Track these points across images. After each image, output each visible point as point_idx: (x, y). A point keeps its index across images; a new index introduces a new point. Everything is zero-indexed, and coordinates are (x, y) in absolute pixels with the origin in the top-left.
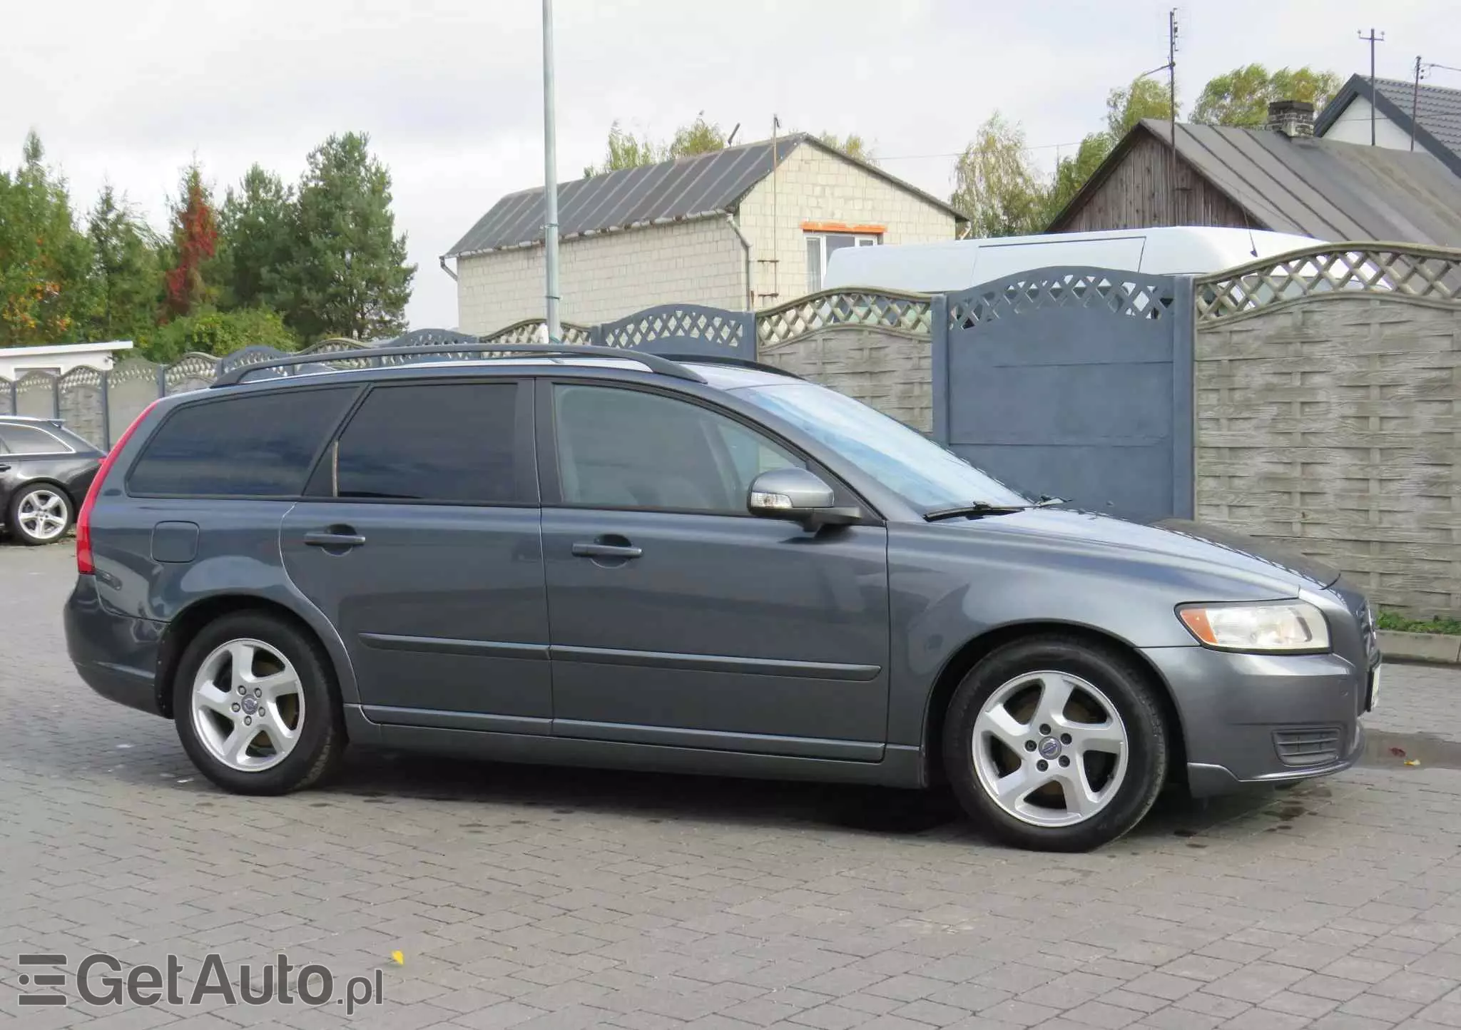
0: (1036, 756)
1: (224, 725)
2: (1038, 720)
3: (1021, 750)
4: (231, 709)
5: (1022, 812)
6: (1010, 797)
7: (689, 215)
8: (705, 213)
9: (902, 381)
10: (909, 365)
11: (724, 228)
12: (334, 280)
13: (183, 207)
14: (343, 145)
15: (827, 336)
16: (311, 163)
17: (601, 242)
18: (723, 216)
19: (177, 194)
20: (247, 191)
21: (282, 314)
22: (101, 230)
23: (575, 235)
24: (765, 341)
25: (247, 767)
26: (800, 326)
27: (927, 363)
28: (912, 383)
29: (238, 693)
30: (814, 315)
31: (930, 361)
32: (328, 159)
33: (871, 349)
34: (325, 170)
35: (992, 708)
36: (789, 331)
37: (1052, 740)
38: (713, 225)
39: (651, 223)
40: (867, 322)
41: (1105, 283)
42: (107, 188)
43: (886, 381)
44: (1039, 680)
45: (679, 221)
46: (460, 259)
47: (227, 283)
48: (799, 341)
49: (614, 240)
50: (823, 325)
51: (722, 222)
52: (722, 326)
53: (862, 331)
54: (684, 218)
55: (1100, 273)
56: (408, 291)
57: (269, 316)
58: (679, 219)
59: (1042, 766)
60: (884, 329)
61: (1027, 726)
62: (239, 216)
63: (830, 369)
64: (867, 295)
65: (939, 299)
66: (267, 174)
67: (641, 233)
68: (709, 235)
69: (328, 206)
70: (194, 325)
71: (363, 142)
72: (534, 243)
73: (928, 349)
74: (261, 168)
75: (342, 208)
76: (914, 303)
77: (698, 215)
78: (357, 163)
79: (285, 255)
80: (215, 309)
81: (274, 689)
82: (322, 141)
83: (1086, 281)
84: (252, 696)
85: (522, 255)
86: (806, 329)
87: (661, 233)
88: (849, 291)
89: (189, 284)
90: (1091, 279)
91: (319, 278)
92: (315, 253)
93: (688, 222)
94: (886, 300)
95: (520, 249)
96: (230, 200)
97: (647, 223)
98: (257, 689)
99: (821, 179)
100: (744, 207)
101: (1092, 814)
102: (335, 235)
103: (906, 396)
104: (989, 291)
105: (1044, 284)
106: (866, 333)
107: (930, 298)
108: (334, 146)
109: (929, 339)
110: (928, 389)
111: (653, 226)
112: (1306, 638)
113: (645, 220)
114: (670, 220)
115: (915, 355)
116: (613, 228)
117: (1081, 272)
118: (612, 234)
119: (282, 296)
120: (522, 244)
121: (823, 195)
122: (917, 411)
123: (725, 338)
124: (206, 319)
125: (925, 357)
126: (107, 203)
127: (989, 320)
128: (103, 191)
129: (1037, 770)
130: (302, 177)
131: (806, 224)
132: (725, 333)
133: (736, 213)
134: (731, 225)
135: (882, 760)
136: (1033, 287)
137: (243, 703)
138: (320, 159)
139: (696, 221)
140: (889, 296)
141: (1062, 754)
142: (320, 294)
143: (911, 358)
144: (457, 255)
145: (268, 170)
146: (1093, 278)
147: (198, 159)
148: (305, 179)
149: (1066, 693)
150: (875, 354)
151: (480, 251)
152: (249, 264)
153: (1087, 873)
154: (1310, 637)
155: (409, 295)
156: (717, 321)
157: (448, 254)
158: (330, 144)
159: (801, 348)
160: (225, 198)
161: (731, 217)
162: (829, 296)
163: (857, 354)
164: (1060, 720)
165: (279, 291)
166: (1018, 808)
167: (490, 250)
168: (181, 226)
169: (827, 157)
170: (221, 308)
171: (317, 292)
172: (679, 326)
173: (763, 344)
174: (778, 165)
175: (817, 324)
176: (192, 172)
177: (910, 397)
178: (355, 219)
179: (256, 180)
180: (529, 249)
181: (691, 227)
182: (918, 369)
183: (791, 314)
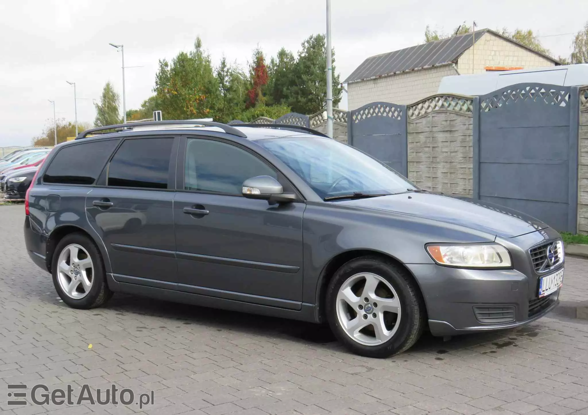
0: (363, 312)
1: (69, 279)
2: (364, 295)
3: (357, 309)
4: (70, 273)
5: (357, 337)
6: (352, 330)
7: (437, 65)
8: (443, 63)
9: (462, 135)
10: (465, 127)
11: (452, 70)
12: (312, 93)
13: (254, 66)
14: (316, 39)
15: (433, 115)
16: (303, 47)
17: (403, 76)
18: (451, 65)
19: (251, 60)
20: (279, 58)
21: (290, 107)
22: (221, 75)
23: (392, 73)
24: (411, 118)
25: (75, 297)
26: (423, 112)
27: (471, 127)
28: (466, 136)
29: (72, 266)
30: (429, 106)
31: (472, 126)
32: (310, 45)
33: (450, 120)
34: (308, 49)
35: (345, 288)
36: (419, 113)
37: (370, 305)
38: (447, 68)
39: (422, 68)
40: (449, 109)
41: (543, 90)
42: (223, 58)
43: (456, 134)
44: (364, 277)
45: (433, 67)
46: (349, 84)
47: (271, 95)
48: (423, 117)
49: (408, 75)
50: (432, 110)
51: (451, 68)
52: (395, 111)
53: (447, 112)
54: (435, 66)
55: (541, 86)
56: (340, 97)
57: (285, 108)
58: (433, 66)
59: (365, 317)
60: (456, 112)
61: (359, 298)
62: (275, 68)
63: (435, 129)
64: (449, 97)
65: (476, 98)
66: (287, 52)
67: (419, 72)
68: (446, 72)
69: (309, 63)
70: (255, 111)
71: (324, 38)
72: (376, 77)
73: (472, 121)
74: (285, 50)
75: (314, 64)
76: (467, 100)
77: (441, 64)
78: (321, 46)
79: (293, 83)
80: (265, 106)
81: (84, 265)
82: (307, 38)
83: (535, 90)
84: (77, 268)
85: (372, 82)
86: (426, 112)
87: (427, 72)
88: (442, 95)
89: (257, 95)
90: (537, 88)
91: (305, 93)
92: (303, 82)
93: (437, 67)
94: (456, 99)
95: (371, 80)
96: (272, 61)
97: (421, 68)
98: (79, 265)
99: (495, 48)
100: (460, 61)
101: (385, 341)
102: (312, 75)
103: (463, 141)
104: (497, 95)
105: (518, 91)
106: (448, 114)
107: (473, 98)
108: (312, 39)
109: (472, 116)
110: (471, 137)
111: (423, 69)
112: (500, 261)
113: (420, 67)
114: (429, 67)
115: (467, 123)
116: (407, 70)
117: (533, 85)
118: (407, 73)
119: (291, 100)
120: (372, 78)
121: (495, 55)
122: (467, 148)
123: (396, 116)
124: (260, 109)
125: (471, 124)
126: (224, 64)
127: (496, 107)
128: (222, 59)
129: (363, 318)
130: (298, 52)
131: (487, 67)
132: (396, 114)
133: (456, 63)
134: (454, 69)
135: (301, 309)
136: (514, 93)
137: (74, 270)
138: (306, 44)
139: (441, 67)
140: (457, 97)
141: (374, 312)
142: (305, 99)
143: (465, 125)
144: (347, 82)
145: (288, 50)
146: (538, 88)
147: (259, 46)
148: (299, 54)
149: (376, 284)
150: (452, 123)
151: (356, 81)
152: (279, 87)
153: (370, 369)
154: (501, 261)
155: (341, 99)
156: (393, 109)
157: (344, 82)
158: (311, 39)
159: (424, 121)
160: (270, 61)
161: (454, 65)
162: (435, 98)
163: (444, 123)
164: (373, 296)
165: (290, 98)
166: (355, 336)
167: (359, 80)
168: (253, 73)
169: (497, 39)
170: (267, 105)
171: (304, 98)
172: (379, 111)
173: (410, 119)
174: (475, 42)
175: (430, 110)
176: (257, 51)
177: (465, 142)
178: (320, 69)
179: (282, 54)
180: (375, 79)
181: (438, 69)
182: (468, 129)
183: (420, 106)
